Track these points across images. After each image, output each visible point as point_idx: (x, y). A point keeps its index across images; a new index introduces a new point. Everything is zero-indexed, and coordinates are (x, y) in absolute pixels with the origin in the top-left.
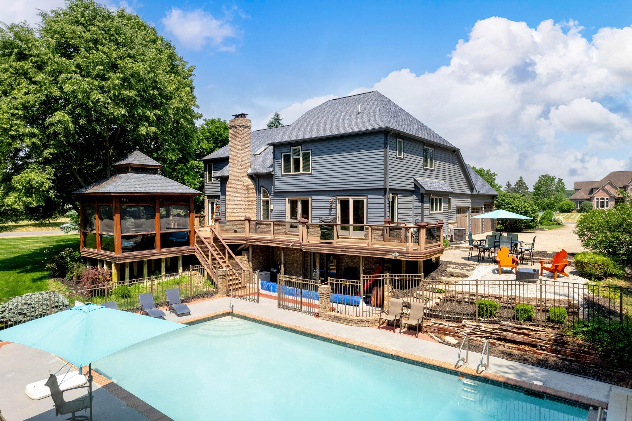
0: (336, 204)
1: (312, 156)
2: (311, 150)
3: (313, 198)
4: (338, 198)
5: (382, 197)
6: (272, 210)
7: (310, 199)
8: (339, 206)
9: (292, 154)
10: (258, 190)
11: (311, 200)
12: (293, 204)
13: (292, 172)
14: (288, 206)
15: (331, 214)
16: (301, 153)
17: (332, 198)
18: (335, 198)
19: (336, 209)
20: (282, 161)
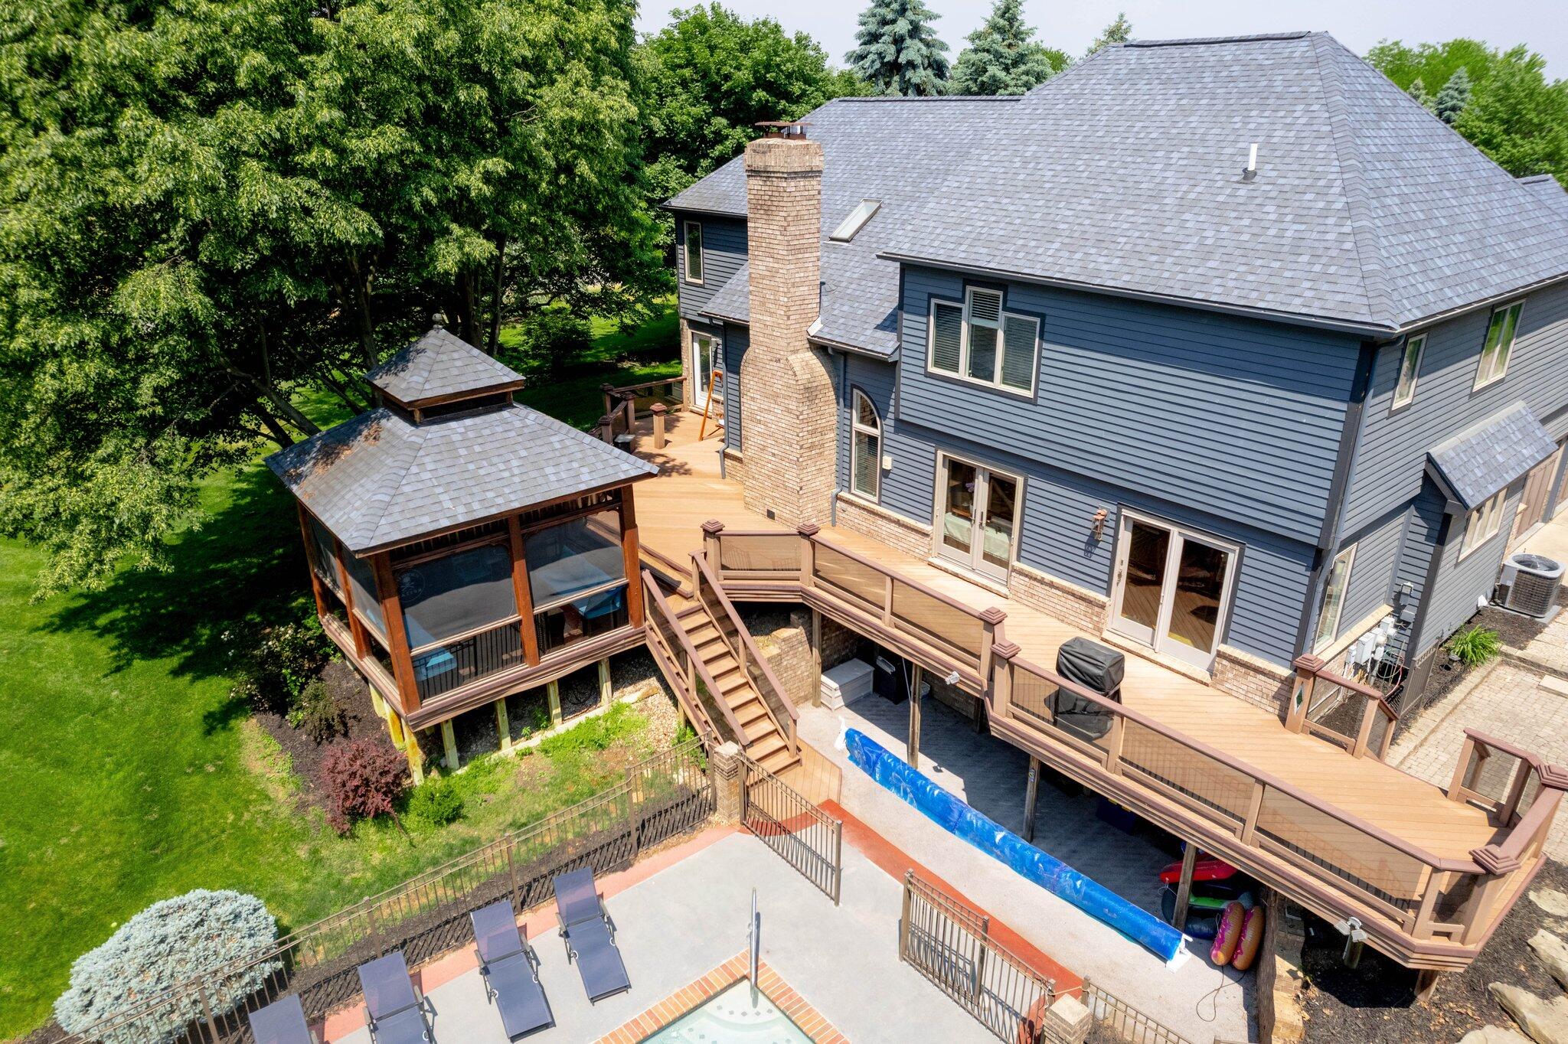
0: (1116, 530)
1: (1041, 338)
2: (1042, 316)
3: (1031, 482)
4: (1125, 512)
5: (1302, 569)
6: (885, 473)
7: (1020, 481)
8: (1125, 538)
9: (966, 308)
10: (843, 394)
11: (1026, 485)
12: (961, 476)
13: (963, 374)
14: (942, 474)
15: (1094, 557)
16: (1002, 315)
17: (1105, 509)
18: (1114, 509)
19: (1115, 545)
20: (928, 324)
